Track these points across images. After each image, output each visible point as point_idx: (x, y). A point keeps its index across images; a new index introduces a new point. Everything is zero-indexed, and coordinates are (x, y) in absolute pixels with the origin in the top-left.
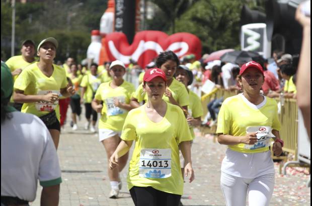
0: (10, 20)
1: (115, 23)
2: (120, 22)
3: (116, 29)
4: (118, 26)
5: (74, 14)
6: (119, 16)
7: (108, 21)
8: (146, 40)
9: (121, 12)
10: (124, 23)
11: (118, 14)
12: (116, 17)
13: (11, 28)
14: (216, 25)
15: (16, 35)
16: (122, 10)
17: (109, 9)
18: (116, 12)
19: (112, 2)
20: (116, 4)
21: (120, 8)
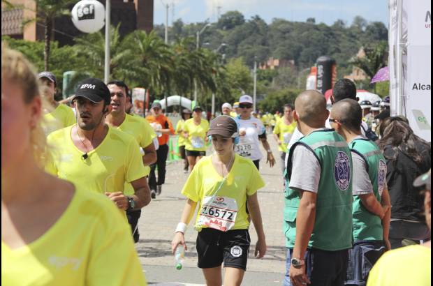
0: (253, 82)
1: (317, 83)
2: (320, 83)
3: (318, 88)
4: (318, 86)
6: (320, 79)
7: (312, 82)
9: (321, 76)
10: (323, 83)
11: (319, 77)
12: (317, 79)
13: (253, 89)
15: (257, 93)
16: (322, 74)
17: (313, 73)
18: (317, 75)
19: (314, 67)
20: (317, 69)
21: (320, 72)
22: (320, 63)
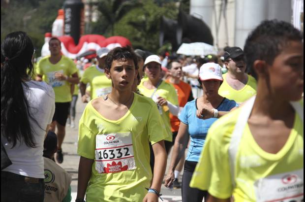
1: (64, 28)
2: (68, 27)
3: (65, 33)
4: (66, 31)
5: (29, 17)
6: (68, 23)
7: (58, 26)
8: (88, 42)
9: (68, 20)
10: (71, 28)
12: (65, 23)
14: (148, 27)
16: (71, 17)
17: (60, 17)
18: (65, 19)
19: (61, 11)
20: (65, 12)
21: (68, 16)
22: (68, 6)
